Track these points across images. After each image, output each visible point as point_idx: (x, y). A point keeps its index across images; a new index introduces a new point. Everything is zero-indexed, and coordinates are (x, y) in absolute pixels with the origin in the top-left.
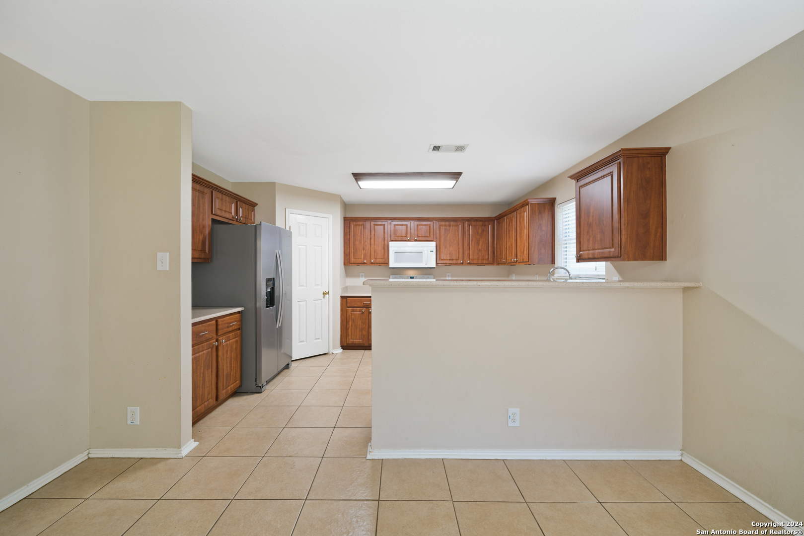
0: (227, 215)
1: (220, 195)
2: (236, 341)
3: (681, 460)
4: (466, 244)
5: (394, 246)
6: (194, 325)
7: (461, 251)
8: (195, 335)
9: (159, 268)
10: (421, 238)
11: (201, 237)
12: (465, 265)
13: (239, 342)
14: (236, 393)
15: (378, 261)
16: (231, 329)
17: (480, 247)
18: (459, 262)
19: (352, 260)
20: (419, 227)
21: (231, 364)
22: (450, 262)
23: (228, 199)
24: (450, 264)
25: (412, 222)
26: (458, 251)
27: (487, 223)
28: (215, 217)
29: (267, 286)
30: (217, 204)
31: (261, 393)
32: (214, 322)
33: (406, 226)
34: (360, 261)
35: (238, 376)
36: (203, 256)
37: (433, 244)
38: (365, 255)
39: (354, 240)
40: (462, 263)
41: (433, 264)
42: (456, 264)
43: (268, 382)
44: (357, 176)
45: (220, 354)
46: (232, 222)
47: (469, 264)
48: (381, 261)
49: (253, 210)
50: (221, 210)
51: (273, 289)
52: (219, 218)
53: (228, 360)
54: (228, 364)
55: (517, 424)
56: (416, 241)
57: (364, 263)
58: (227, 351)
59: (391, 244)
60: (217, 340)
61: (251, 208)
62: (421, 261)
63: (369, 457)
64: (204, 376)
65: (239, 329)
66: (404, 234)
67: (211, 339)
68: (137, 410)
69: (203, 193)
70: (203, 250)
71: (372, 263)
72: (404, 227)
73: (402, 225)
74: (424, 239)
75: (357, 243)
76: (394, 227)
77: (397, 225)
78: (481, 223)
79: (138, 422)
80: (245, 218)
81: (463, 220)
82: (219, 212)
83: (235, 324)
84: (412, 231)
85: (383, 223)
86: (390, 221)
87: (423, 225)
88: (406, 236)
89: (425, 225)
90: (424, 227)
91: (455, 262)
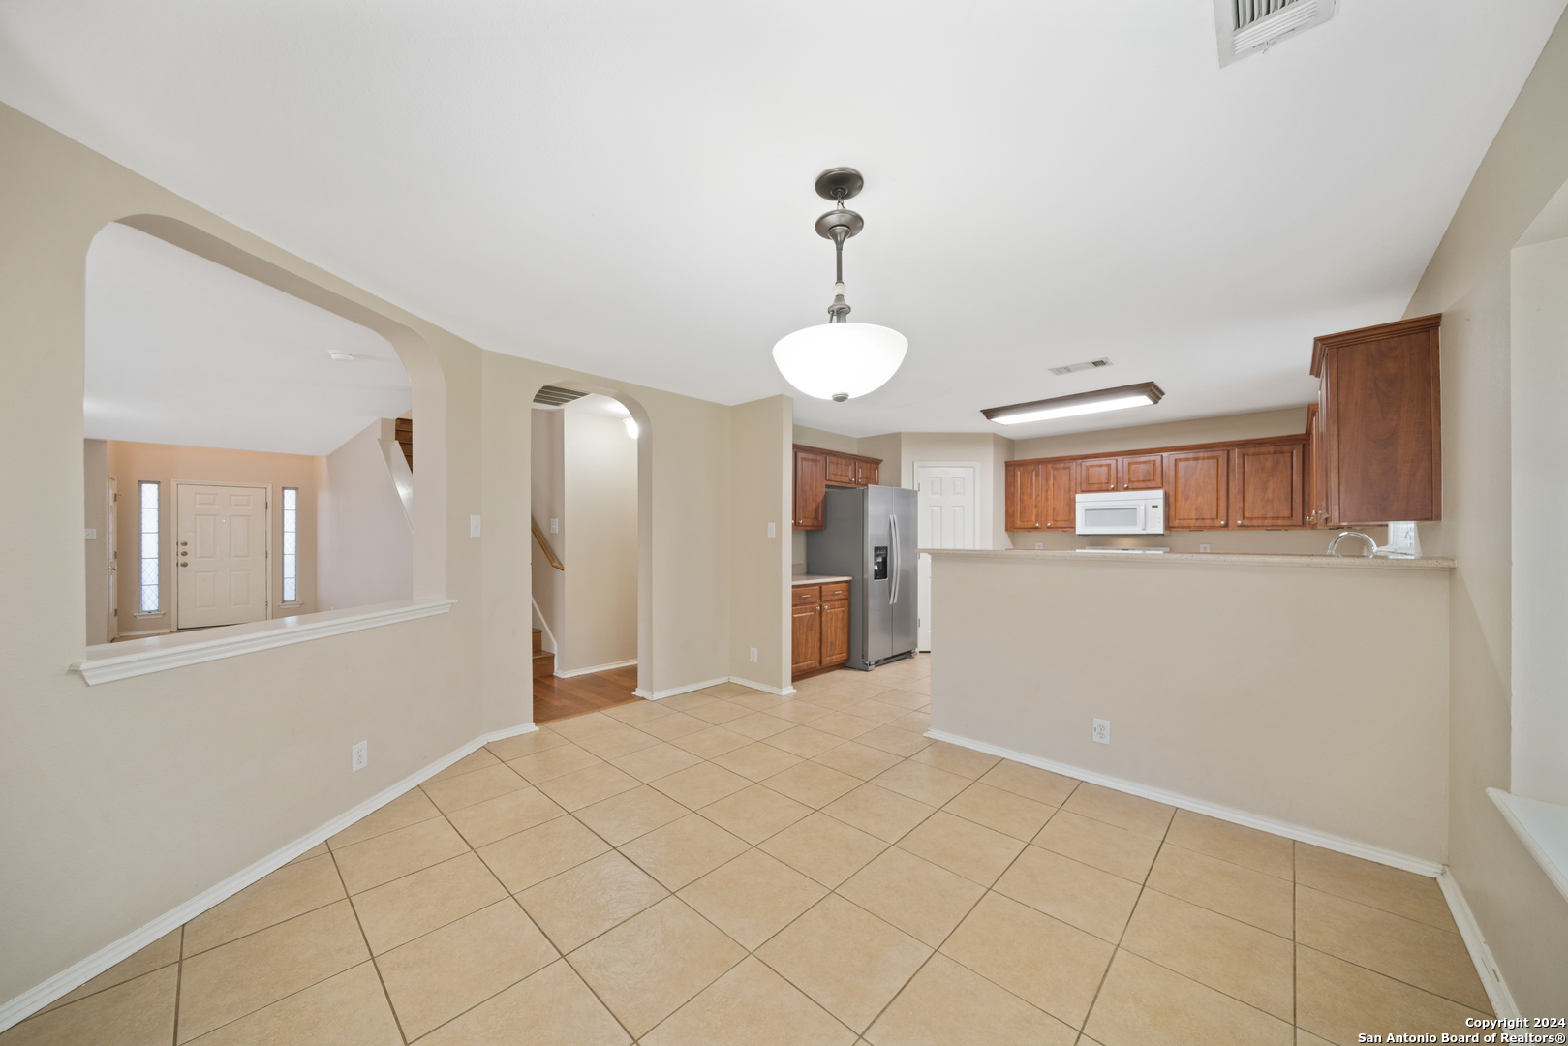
0: (843, 479)
1: (834, 460)
2: (843, 611)
3: (1435, 879)
4: (1233, 491)
5: (1083, 501)
6: (794, 587)
7: (1223, 503)
8: (795, 596)
9: (769, 536)
10: (1135, 485)
11: (814, 506)
12: (1233, 529)
13: (846, 613)
14: (844, 665)
15: (1059, 524)
16: (836, 597)
17: (1269, 495)
18: (1218, 524)
19: (1018, 523)
20: (1133, 466)
21: (836, 632)
22: (1199, 523)
23: (844, 462)
24: (1200, 529)
25: (1120, 459)
26: (1215, 504)
27: (1287, 448)
28: (829, 483)
29: (876, 556)
30: (832, 469)
31: (867, 671)
32: (817, 587)
33: (1109, 466)
34: (1030, 525)
35: (845, 648)
36: (816, 523)
37: (1159, 494)
38: (1037, 516)
39: (1022, 494)
40: (1226, 525)
41: (1159, 529)
42: (1212, 528)
43: (878, 663)
44: (989, 413)
45: (824, 619)
46: (849, 486)
47: (1242, 526)
48: (1064, 524)
49: (878, 468)
50: (836, 474)
51: (885, 560)
52: (833, 484)
53: (833, 628)
54: (833, 633)
55: (1106, 741)
56: (1127, 489)
57: (1037, 528)
58: (831, 619)
59: (1079, 497)
60: (821, 606)
61: (873, 466)
62: (1134, 523)
63: (925, 735)
64: (806, 636)
65: (847, 599)
66: (1104, 480)
67: (815, 603)
68: (756, 650)
69: (816, 461)
70: (816, 518)
71: (1049, 527)
72: (1105, 469)
73: (1101, 466)
74: (1142, 485)
75: (1025, 497)
76: (1087, 469)
77: (1092, 466)
78: (1271, 449)
79: (756, 661)
80: (866, 479)
81: (1227, 446)
82: (833, 478)
83: (839, 592)
84: (1120, 475)
85: (1067, 465)
86: (1080, 461)
87: (1140, 463)
88: (1108, 483)
89: (1145, 462)
90: (1142, 466)
91: (1208, 523)
